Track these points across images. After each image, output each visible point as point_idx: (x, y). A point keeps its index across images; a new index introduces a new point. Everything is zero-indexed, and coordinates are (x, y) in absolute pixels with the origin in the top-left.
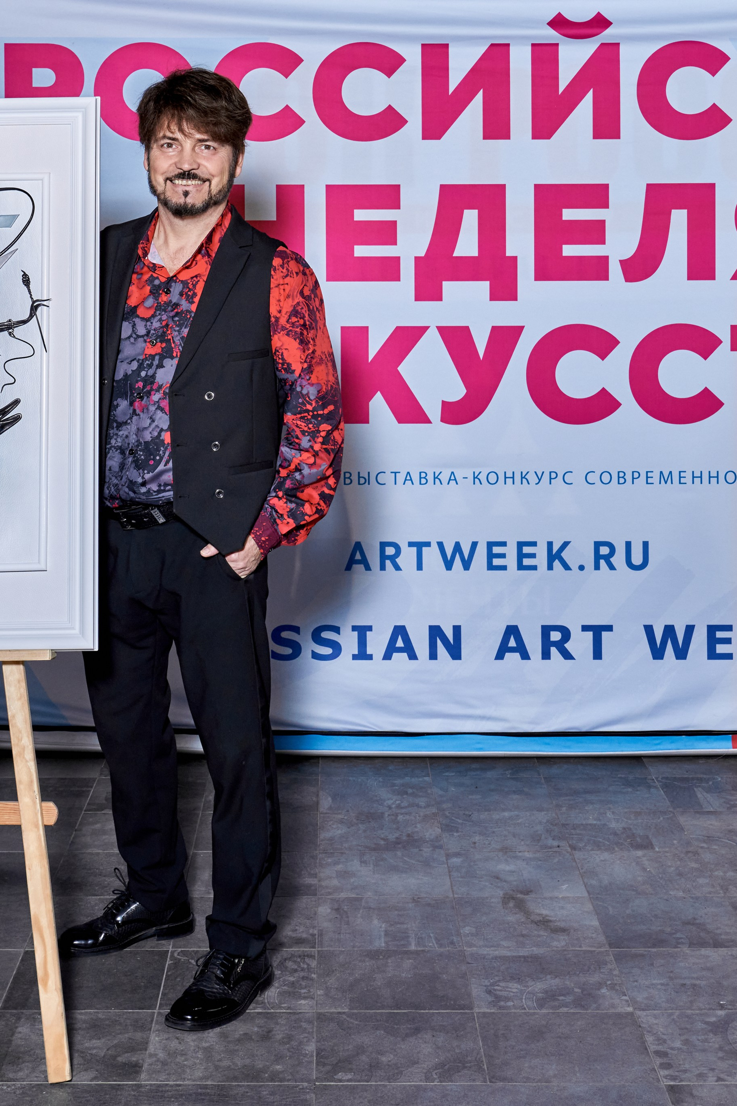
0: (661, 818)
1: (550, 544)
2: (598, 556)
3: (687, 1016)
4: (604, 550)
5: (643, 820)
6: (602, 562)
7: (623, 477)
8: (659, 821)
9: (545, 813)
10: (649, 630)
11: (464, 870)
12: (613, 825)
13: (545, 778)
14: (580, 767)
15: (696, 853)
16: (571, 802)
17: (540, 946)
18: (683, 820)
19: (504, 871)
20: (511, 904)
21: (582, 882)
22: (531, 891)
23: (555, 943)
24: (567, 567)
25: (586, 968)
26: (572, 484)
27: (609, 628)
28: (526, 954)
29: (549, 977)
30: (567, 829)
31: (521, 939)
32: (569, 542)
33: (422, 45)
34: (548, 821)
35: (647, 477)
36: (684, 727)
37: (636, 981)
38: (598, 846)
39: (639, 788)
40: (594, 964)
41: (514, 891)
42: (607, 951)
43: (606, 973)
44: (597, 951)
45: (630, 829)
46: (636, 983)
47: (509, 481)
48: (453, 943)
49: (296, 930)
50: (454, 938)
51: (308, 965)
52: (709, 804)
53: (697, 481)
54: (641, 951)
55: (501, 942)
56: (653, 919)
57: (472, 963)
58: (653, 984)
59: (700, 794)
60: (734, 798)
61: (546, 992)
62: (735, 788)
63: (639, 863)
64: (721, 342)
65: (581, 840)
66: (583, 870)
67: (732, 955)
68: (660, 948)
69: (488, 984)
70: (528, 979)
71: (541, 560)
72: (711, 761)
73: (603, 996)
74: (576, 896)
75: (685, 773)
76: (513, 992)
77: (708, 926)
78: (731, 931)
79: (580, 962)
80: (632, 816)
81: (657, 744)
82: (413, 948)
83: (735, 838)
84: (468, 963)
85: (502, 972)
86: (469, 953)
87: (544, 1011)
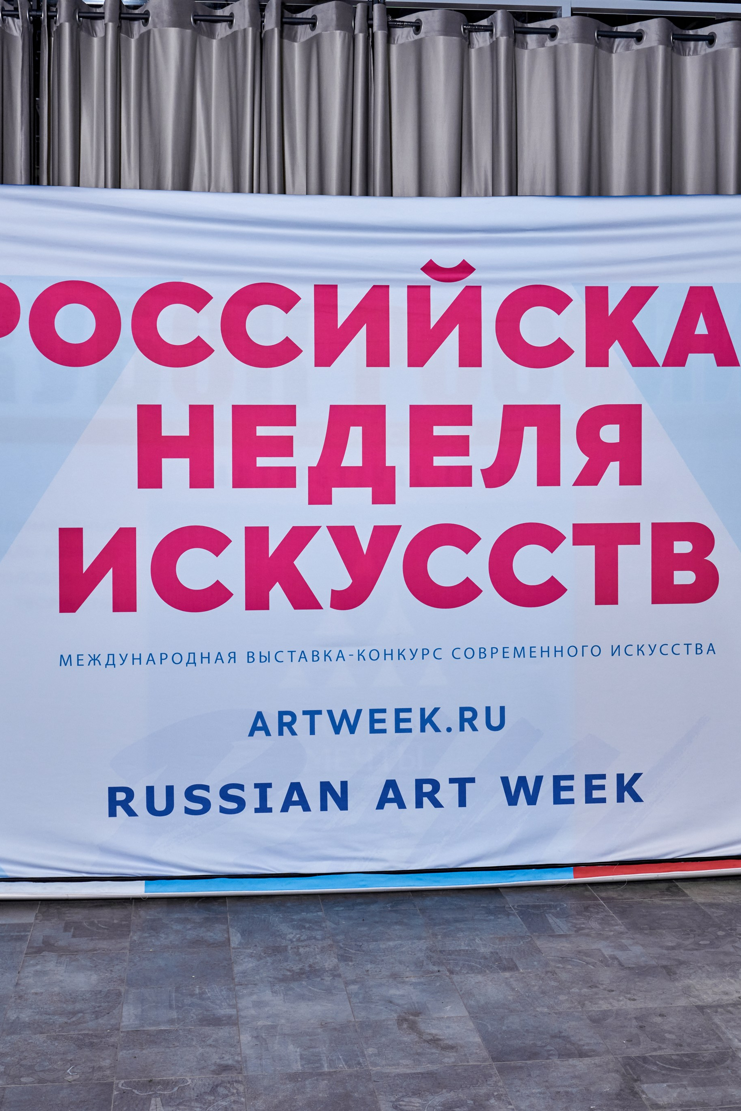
0: (522, 943)
1: (422, 711)
2: (462, 720)
4: (468, 715)
5: (506, 944)
6: (466, 724)
7: (483, 653)
8: (520, 945)
9: (424, 941)
10: (505, 781)
11: (361, 996)
12: (482, 950)
13: (420, 910)
15: (554, 973)
16: (445, 931)
17: (433, 1062)
18: (540, 943)
19: (395, 995)
20: (405, 1026)
21: (462, 1003)
22: (420, 1013)
23: (446, 1060)
24: (436, 729)
25: (475, 1081)
26: (441, 659)
27: (472, 780)
28: (423, 1071)
29: (444, 1091)
30: (444, 955)
31: (417, 1057)
32: (438, 709)
33: (315, 286)
34: (427, 948)
35: (504, 652)
36: (535, 862)
37: (518, 1091)
38: (472, 969)
39: (499, 916)
40: (481, 1077)
41: (406, 1013)
42: (490, 1064)
43: (493, 1085)
44: (482, 1066)
45: (497, 953)
46: (518, 1093)
47: (388, 657)
48: (359, 1064)
49: (223, 1058)
50: (361, 1059)
51: (237, 1090)
52: (559, 928)
53: (545, 654)
54: (519, 1063)
55: (401, 1061)
56: (526, 1034)
57: (379, 1082)
58: (533, 1093)
59: (551, 920)
60: (579, 922)
61: (443, 1105)
62: (579, 913)
63: (508, 984)
64: (565, 538)
65: (457, 964)
66: (462, 992)
67: (595, 1064)
68: (535, 1060)
69: (394, 1100)
70: (427, 1093)
71: (415, 723)
72: (556, 889)
73: (493, 1106)
74: (459, 1015)
75: (536, 900)
76: (417, 1107)
77: (572, 1038)
78: (592, 1042)
79: (469, 1076)
80: (497, 941)
81: (512, 877)
82: (326, 1069)
83: (585, 958)
84: (374, 1081)
85: (405, 1088)
86: (374, 1072)
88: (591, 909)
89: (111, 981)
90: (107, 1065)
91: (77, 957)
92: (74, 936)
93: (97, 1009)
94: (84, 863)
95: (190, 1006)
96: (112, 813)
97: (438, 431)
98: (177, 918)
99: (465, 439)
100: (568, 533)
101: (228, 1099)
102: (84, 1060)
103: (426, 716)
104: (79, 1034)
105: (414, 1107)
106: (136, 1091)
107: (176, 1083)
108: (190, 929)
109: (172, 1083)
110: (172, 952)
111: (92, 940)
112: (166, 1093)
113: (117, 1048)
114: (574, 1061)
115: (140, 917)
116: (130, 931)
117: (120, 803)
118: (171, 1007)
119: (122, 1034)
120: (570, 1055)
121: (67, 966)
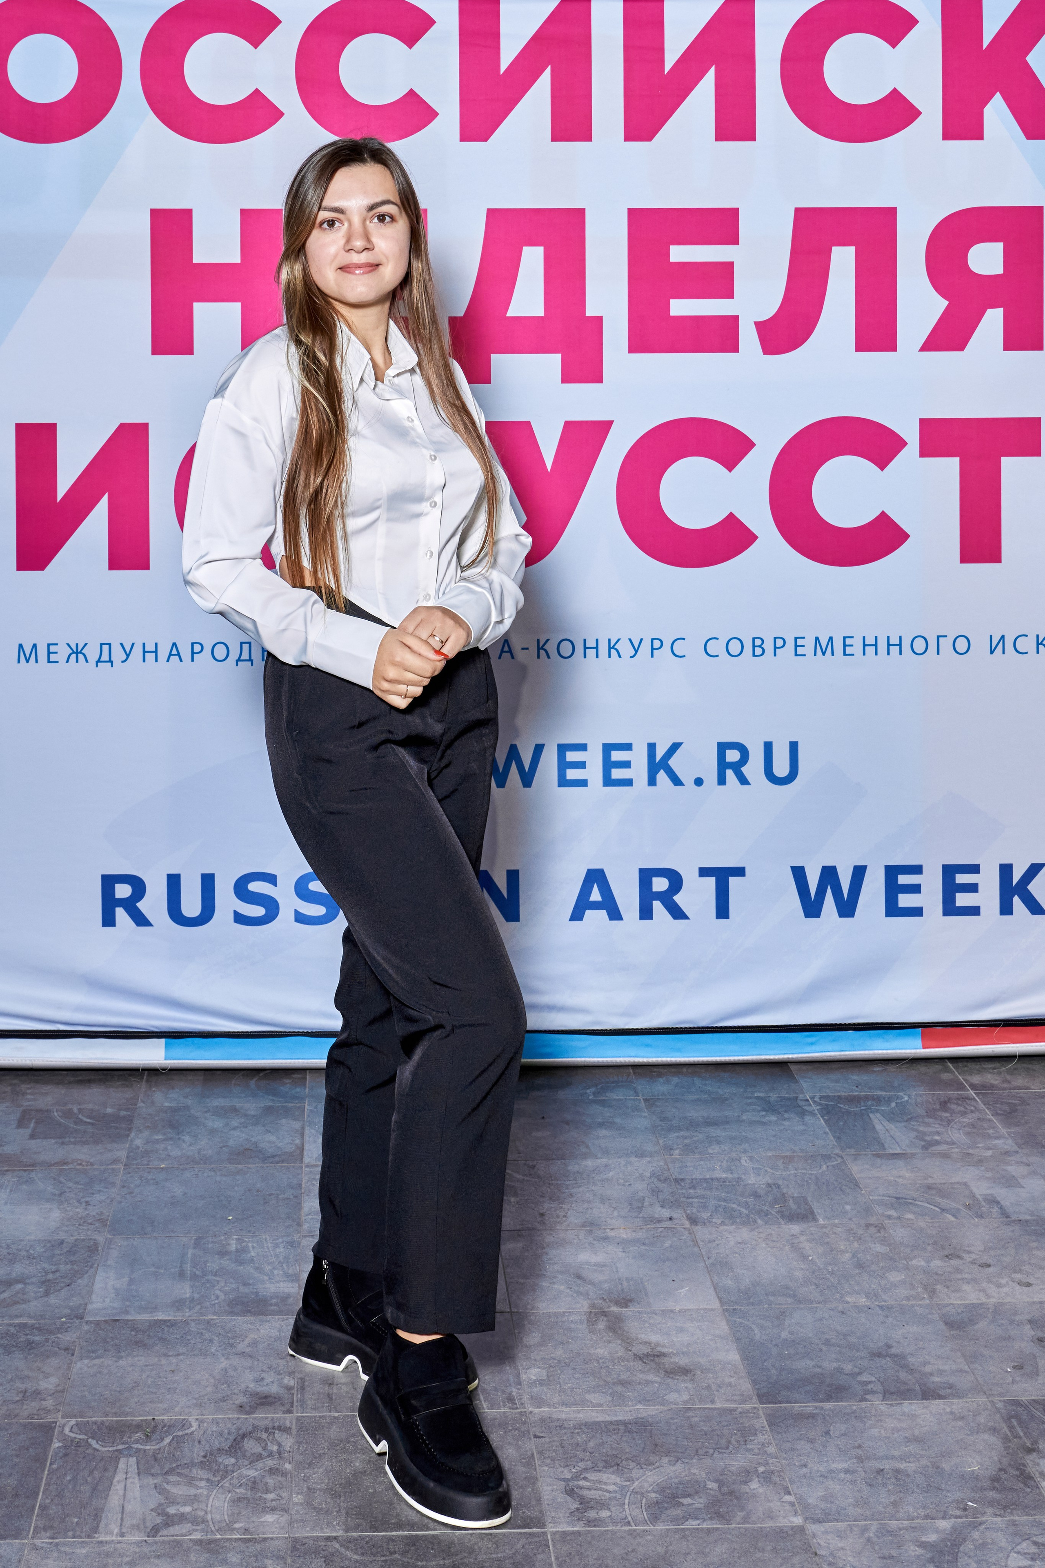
0: (824, 1167)
1: (652, 747)
2: (723, 765)
4: (733, 756)
5: (796, 1169)
6: (730, 773)
7: (760, 646)
8: (821, 1171)
9: (648, 1159)
10: (799, 873)
12: (752, 1179)
13: (645, 1100)
14: (697, 1081)
15: (880, 1228)
16: (687, 1141)
17: (648, 1401)
18: (859, 1169)
19: (587, 1263)
20: (601, 1325)
21: (709, 1283)
22: (631, 1301)
23: (673, 1397)
24: (677, 781)
25: (724, 1442)
26: (684, 656)
27: (740, 872)
28: (628, 1417)
29: (665, 1460)
30: (682, 1188)
31: (619, 1389)
32: (680, 744)
34: (653, 1174)
35: (796, 646)
36: (852, 1017)
37: (805, 1466)
38: (731, 1217)
39: (786, 1116)
40: (736, 1434)
41: (605, 1300)
42: (755, 1408)
43: (757, 1451)
44: (740, 1410)
45: (779, 1187)
46: (804, 1470)
47: (591, 653)
48: (511, 1399)
49: (263, 1379)
50: (514, 1389)
51: (280, 1445)
52: (893, 1141)
53: (870, 650)
54: (810, 1407)
55: (588, 1397)
56: (824, 1348)
57: (543, 1437)
58: (831, 1471)
59: (879, 1123)
60: (931, 1129)
61: (661, 1490)
62: (931, 1113)
63: (795, 1248)
64: (905, 444)
65: (705, 1207)
66: (711, 1261)
67: (952, 1413)
68: (838, 1402)
69: (569, 1476)
70: (633, 1465)
71: (638, 770)
72: (891, 1068)
73: (754, 1496)
74: (701, 1307)
75: (854, 1088)
76: (610, 1492)
77: (911, 1360)
78: (947, 1368)
79: (714, 1430)
80: (780, 1163)
81: (812, 1044)
83: (938, 1200)
84: (536, 1436)
85: (591, 1453)
86: (537, 1417)
87: (661, 1527)
88: (953, 1107)
89: (84, 1222)
90: (51, 1387)
91: (33, 1175)
92: (32, 1136)
93: (50, 1276)
94: (60, 1006)
95: (216, 1275)
96: (109, 920)
97: (680, 254)
98: (217, 1107)
99: (727, 269)
101: (260, 1465)
102: (9, 1377)
104: (10, 1325)
105: (605, 1493)
106: (93, 1442)
107: (169, 1427)
108: (235, 1128)
109: (163, 1427)
110: (199, 1171)
111: (63, 1143)
112: (148, 1447)
113: (73, 1355)
114: (913, 1407)
115: (153, 1103)
116: (130, 1129)
117: (122, 903)
118: (182, 1275)
119: (86, 1328)
120: (905, 1393)
121: (11, 1191)
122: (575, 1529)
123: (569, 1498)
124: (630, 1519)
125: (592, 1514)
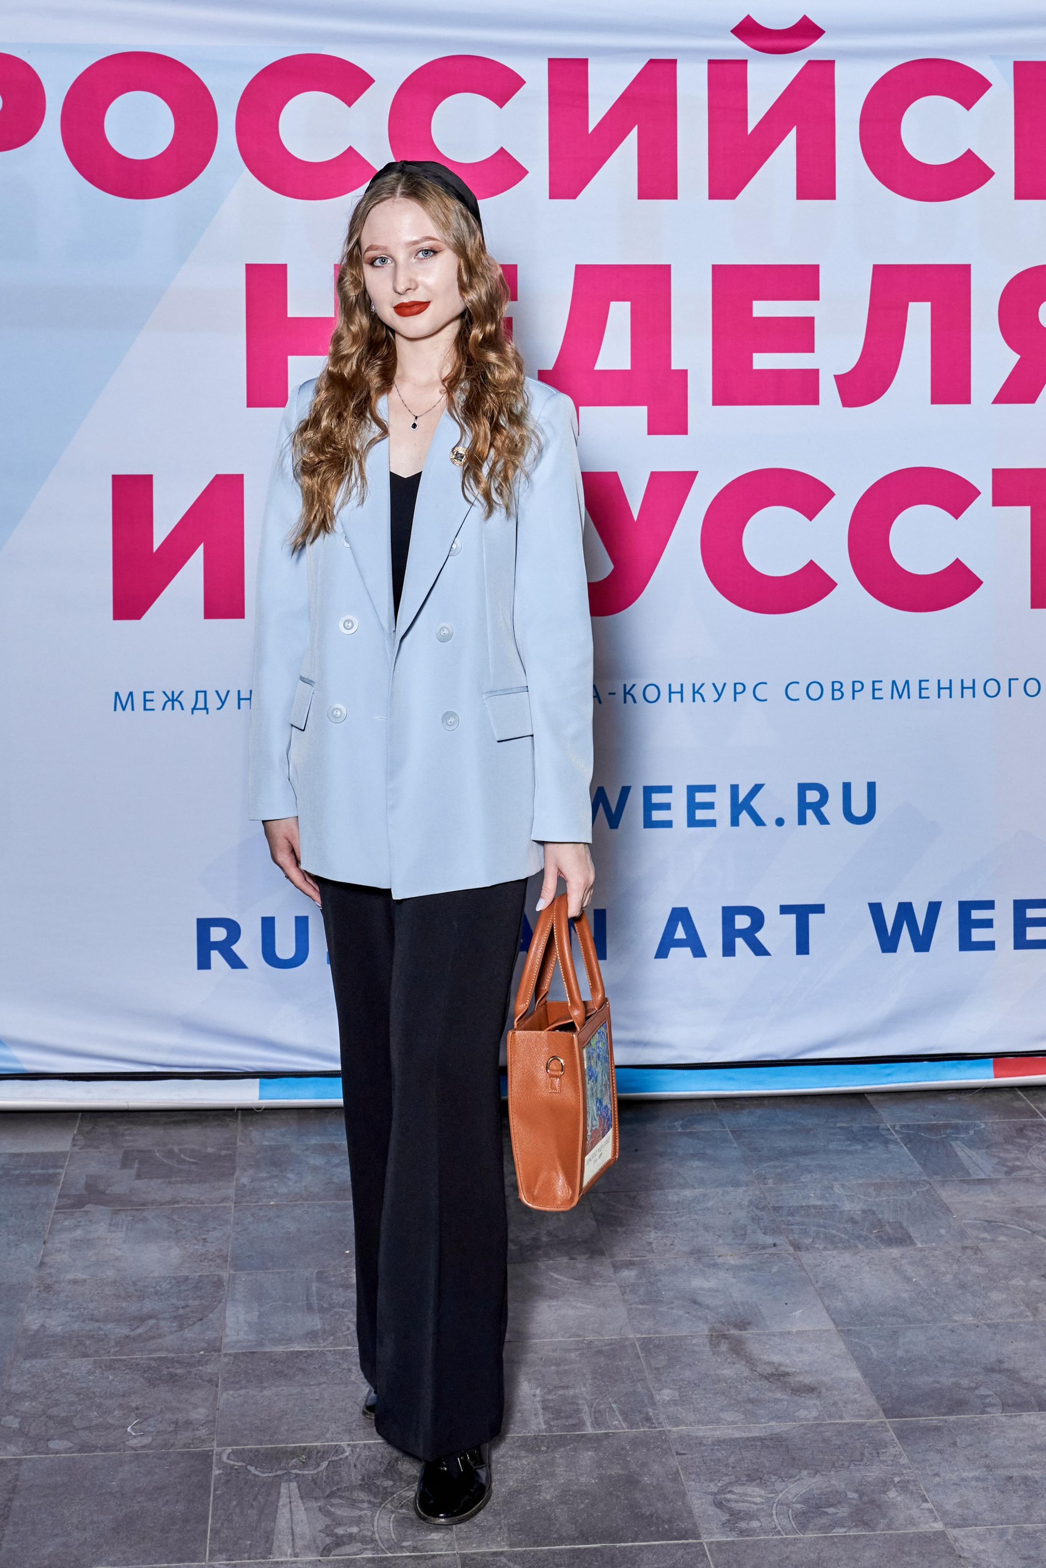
0: (914, 1193)
1: (735, 789)
2: (803, 806)
3: (1027, 1535)
4: (813, 796)
5: (888, 1196)
6: (810, 813)
7: (839, 690)
8: (911, 1197)
9: (745, 1188)
10: (876, 909)
11: (642, 1291)
12: (847, 1206)
13: (732, 1132)
14: (779, 1112)
15: (976, 1250)
16: (779, 1170)
17: (780, 1417)
18: (948, 1194)
19: (702, 1289)
20: (724, 1347)
21: (820, 1306)
22: (748, 1324)
23: (802, 1413)
24: (758, 821)
25: (857, 1454)
26: (766, 700)
27: (819, 909)
28: (763, 1434)
29: (804, 1473)
30: (781, 1216)
31: (750, 1406)
32: (762, 785)
33: (550, 60)
34: (751, 1202)
35: (874, 689)
36: (927, 1049)
37: (937, 1475)
38: (832, 1241)
39: (871, 1145)
40: (868, 1447)
41: (723, 1323)
42: (882, 1422)
43: (890, 1462)
44: (868, 1424)
45: (874, 1213)
46: (937, 1479)
47: (676, 697)
48: (648, 1419)
50: (650, 1410)
52: (977, 1167)
53: (945, 693)
54: (935, 1420)
55: (721, 1415)
56: (939, 1364)
57: (684, 1454)
58: (963, 1480)
59: (962, 1152)
60: (1012, 1156)
61: (806, 1501)
62: (1008, 1140)
63: (897, 1270)
64: (979, 493)
65: (805, 1233)
66: (819, 1284)
68: (961, 1415)
69: (715, 1490)
70: (774, 1478)
71: (722, 811)
72: (965, 1097)
73: (894, 1504)
74: (817, 1328)
75: (932, 1117)
76: (756, 1504)
77: (1024, 1374)
79: (847, 1444)
80: (871, 1190)
81: (889, 1075)
82: (589, 1430)
83: (1027, 1222)
84: (678, 1454)
85: (733, 1468)
86: (676, 1436)
87: (810, 1535)
88: (1030, 1134)
89: (204, 1259)
90: (202, 1417)
91: (146, 1214)
92: (139, 1176)
93: (181, 1311)
94: (154, 1049)
95: (343, 1307)
96: (204, 963)
97: (762, 309)
98: (315, 1145)
99: (808, 324)
100: (985, 485)
102: (159, 1409)
103: (741, 799)
104: (151, 1359)
105: (753, 1505)
106: (252, 1469)
107: (323, 1454)
108: (337, 1166)
109: (317, 1453)
110: (309, 1207)
111: (170, 1183)
112: (307, 1472)
113: (217, 1386)
114: (1032, 1418)
115: (251, 1141)
116: (234, 1168)
117: (217, 946)
118: (310, 1308)
119: (226, 1360)
120: (1022, 1405)
121: (127, 1229)
122: (729, 1539)
123: (718, 1510)
124: (779, 1528)
125: (743, 1525)
